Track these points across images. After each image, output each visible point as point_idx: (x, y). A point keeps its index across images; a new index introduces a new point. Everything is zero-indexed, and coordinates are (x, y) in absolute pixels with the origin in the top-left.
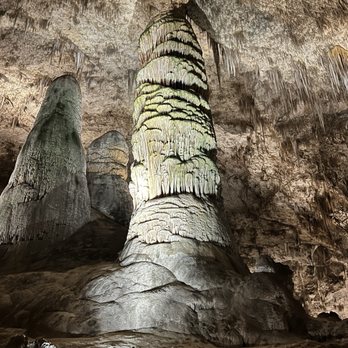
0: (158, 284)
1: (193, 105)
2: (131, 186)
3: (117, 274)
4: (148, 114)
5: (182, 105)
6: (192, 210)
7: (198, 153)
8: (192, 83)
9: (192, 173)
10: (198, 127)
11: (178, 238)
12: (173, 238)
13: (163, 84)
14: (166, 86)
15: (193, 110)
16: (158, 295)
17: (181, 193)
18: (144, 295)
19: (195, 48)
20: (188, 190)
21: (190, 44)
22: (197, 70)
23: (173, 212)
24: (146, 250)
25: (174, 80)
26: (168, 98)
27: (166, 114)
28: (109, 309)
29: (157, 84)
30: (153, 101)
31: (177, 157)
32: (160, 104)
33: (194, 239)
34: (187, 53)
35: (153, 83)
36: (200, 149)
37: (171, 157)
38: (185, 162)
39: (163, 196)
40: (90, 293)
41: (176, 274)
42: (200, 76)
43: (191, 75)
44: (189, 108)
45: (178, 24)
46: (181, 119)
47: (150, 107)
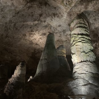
0: (85, 84)
1: (87, 39)
2: (72, 59)
3: (74, 81)
4: (76, 42)
5: (84, 39)
6: (90, 65)
7: (89, 51)
8: (86, 33)
9: (89, 56)
10: (89, 44)
11: (88, 72)
12: (86, 72)
13: (78, 34)
14: (79, 35)
15: (87, 40)
16: (86, 86)
17: (87, 61)
18: (83, 86)
19: (85, 25)
20: (88, 60)
21: (84, 24)
22: (87, 30)
23: (85, 66)
24: (80, 75)
25: (81, 33)
26: (80, 38)
27: (80, 42)
28: (75, 89)
29: (77, 34)
30: (76, 39)
31: (84, 52)
32: (78, 39)
33: (92, 73)
34: (83, 26)
35: (76, 34)
36: (90, 50)
37: (83, 52)
38: (86, 53)
39: (82, 62)
40: (68, 85)
41: (89, 81)
42: (87, 32)
43: (85, 31)
44: (86, 40)
45: (81, 19)
46: (84, 43)
47: (76, 40)
